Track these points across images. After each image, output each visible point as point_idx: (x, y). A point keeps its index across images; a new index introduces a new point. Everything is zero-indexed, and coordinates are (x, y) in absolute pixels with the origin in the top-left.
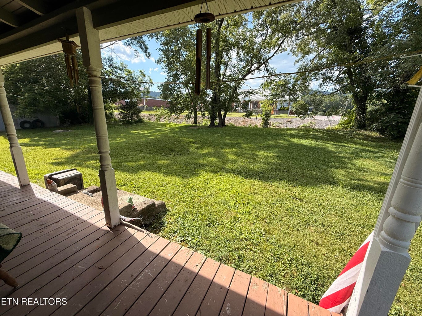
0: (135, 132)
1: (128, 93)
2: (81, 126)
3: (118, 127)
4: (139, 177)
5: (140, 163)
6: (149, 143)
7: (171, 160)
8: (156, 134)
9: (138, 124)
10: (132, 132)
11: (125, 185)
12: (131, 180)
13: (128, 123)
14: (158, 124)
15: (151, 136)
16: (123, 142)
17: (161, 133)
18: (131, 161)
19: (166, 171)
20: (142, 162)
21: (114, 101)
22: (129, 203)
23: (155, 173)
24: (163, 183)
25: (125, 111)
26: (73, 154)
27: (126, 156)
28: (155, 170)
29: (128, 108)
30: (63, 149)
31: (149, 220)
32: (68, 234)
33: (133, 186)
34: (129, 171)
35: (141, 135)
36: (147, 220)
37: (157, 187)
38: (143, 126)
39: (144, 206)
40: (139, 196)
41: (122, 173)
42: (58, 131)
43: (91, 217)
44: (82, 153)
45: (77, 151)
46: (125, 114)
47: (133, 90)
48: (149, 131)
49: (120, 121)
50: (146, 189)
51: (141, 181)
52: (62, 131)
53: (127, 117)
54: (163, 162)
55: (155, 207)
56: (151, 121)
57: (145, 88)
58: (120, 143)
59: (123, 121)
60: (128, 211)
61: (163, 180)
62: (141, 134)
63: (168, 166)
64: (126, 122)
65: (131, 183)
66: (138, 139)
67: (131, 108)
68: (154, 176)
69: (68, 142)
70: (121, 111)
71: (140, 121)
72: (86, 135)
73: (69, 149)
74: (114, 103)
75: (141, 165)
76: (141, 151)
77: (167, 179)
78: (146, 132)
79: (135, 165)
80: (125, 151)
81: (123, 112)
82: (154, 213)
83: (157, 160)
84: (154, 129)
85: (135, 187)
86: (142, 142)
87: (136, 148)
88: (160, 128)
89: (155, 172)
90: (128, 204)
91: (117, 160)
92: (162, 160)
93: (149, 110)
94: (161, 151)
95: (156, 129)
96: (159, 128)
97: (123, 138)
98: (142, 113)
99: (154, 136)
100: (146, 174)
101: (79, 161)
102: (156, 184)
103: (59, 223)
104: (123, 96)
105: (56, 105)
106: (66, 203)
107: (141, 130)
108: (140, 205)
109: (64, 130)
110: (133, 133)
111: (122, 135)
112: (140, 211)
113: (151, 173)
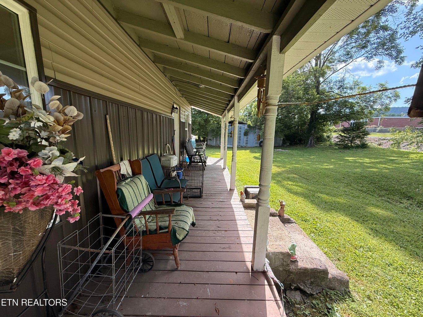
0: (351, 158)
1: (354, 114)
2: (297, 147)
3: (332, 150)
4: (329, 218)
5: (338, 200)
6: (365, 177)
7: (396, 213)
8: (383, 166)
9: (360, 150)
10: (346, 158)
11: (306, 221)
12: (317, 218)
13: (346, 147)
14: (394, 152)
15: (372, 167)
16: (329, 169)
17: (394, 165)
18: (327, 194)
19: (378, 227)
20: (341, 200)
21: (335, 123)
22: (289, 251)
23: (355, 223)
24: (363, 244)
25: (345, 133)
26: (279, 172)
27: (325, 185)
28: (357, 219)
29: (349, 130)
30: (274, 165)
31: (312, 289)
32: (224, 248)
33: (315, 226)
34: (319, 205)
35: (357, 164)
36: (308, 285)
37: (348, 246)
38: (366, 152)
39: (309, 266)
40: (314, 245)
41: (310, 205)
42: (278, 150)
43: (247, 242)
44: (287, 172)
45: (283, 169)
46: (345, 137)
47: (362, 109)
48: (373, 161)
49: (336, 144)
50: (331, 240)
51: (328, 224)
52: (281, 150)
53: (346, 141)
54: (377, 211)
55: (327, 278)
56: (381, 147)
57: (382, 105)
58: (326, 169)
59: (340, 145)
60: (285, 260)
61: (364, 240)
62: (359, 162)
63: (385, 221)
64: (343, 147)
65: (314, 222)
66: (350, 169)
67: (355, 131)
68: (351, 226)
69: (281, 159)
70: (340, 134)
71: (364, 146)
72: (298, 156)
73: (278, 167)
74: (335, 125)
75: (339, 203)
76: (348, 185)
77: (373, 242)
78: (367, 160)
79: (331, 201)
80: (327, 180)
81: (343, 134)
82: (323, 283)
83: (367, 204)
84: (383, 159)
85: (317, 230)
86: (354, 174)
87: (343, 180)
88: (395, 158)
89: (357, 221)
90: (287, 251)
91: (313, 188)
92: (377, 206)
93: (384, 132)
94: (383, 193)
95: (387, 159)
96: (393, 158)
97: (331, 163)
98: (368, 136)
99: (377, 168)
100: (341, 219)
101: (280, 179)
102: (349, 240)
103: (227, 232)
104: (347, 117)
105: (282, 129)
106: (241, 217)
107: (360, 157)
108: (304, 261)
109: (282, 149)
110: (348, 160)
111: (332, 160)
112: (300, 269)
113: (348, 220)
